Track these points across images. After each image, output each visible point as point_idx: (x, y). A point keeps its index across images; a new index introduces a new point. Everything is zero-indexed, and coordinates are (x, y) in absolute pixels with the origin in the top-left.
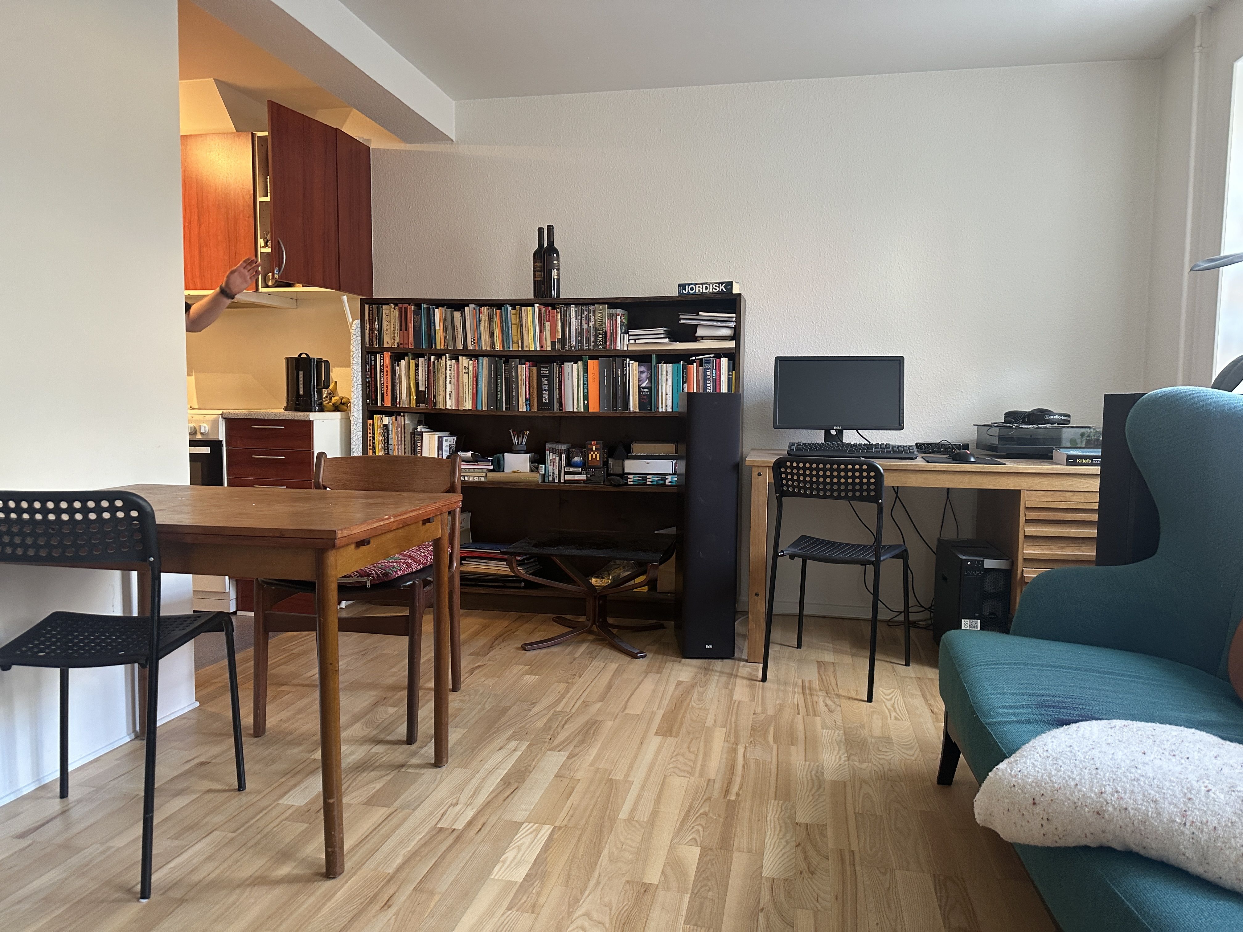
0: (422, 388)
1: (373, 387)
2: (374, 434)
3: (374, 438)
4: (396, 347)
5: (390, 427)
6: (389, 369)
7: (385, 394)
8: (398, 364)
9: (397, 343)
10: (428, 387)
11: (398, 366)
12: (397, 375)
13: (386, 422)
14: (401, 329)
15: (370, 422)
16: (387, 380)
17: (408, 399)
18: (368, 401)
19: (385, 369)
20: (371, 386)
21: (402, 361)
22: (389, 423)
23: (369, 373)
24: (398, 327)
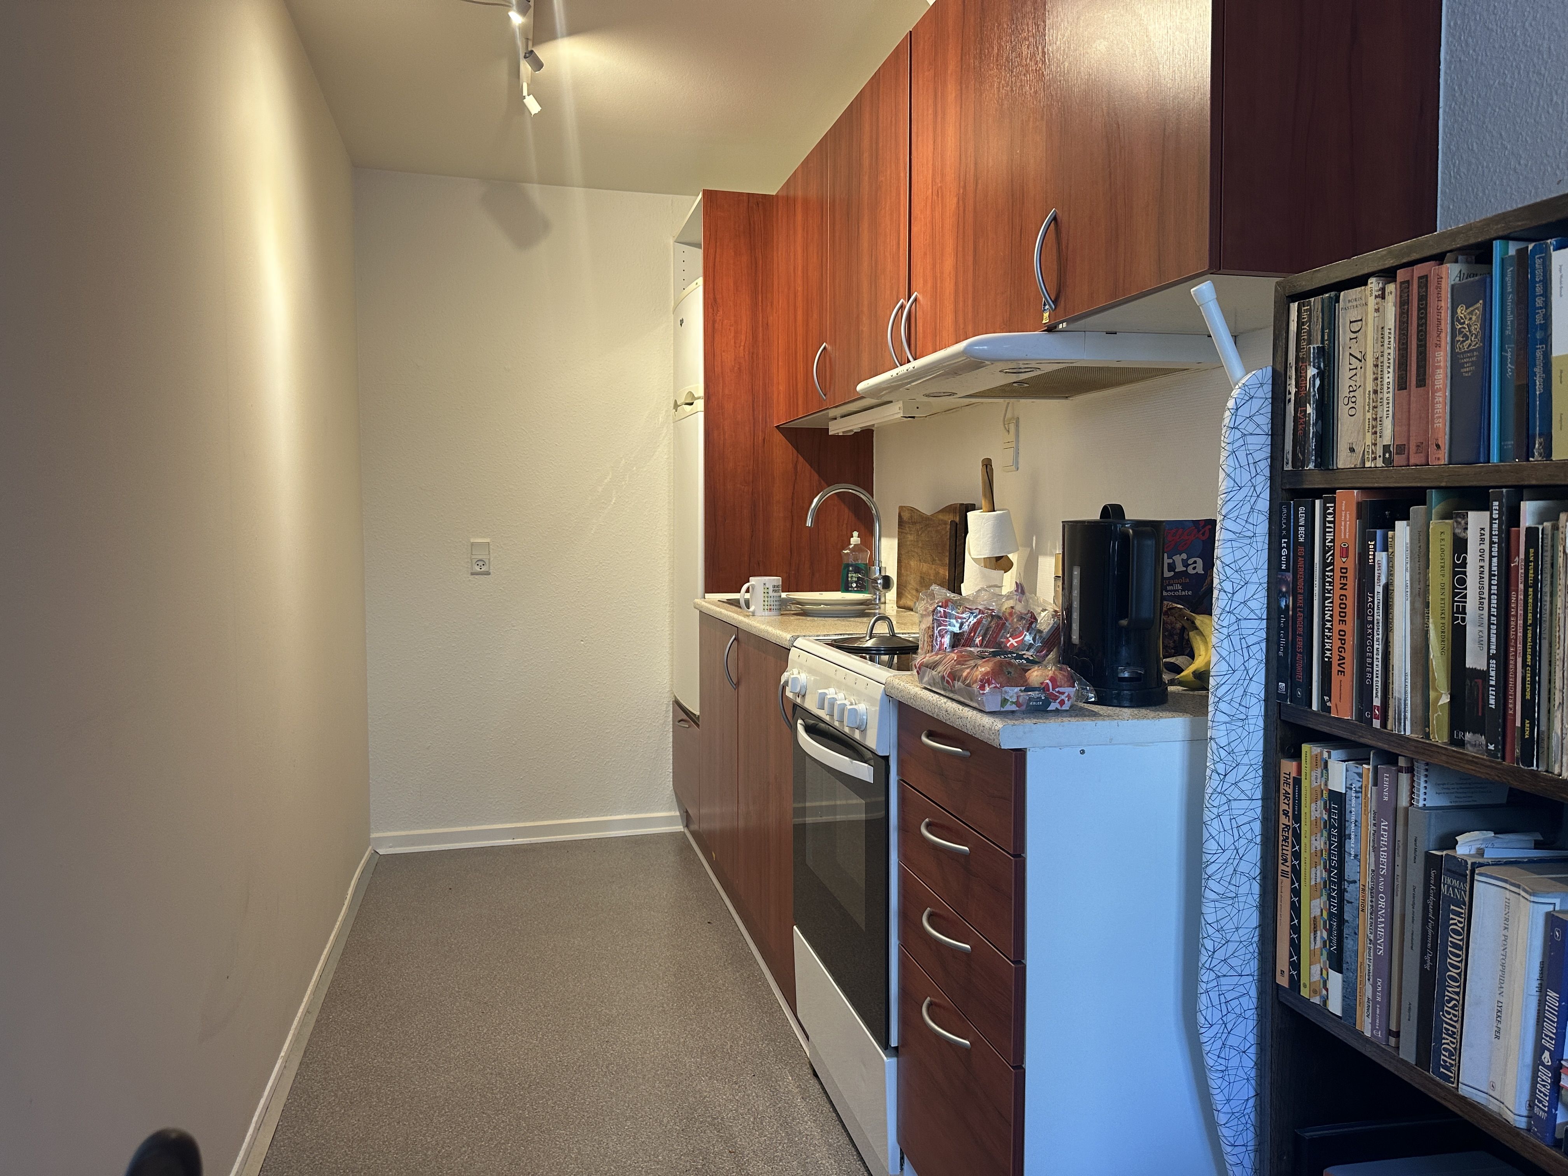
0: (1475, 659)
1: (1300, 631)
2: (1297, 818)
3: (1297, 836)
4: (1380, 463)
5: (1353, 804)
6: (1351, 563)
7: (1335, 668)
8: (1385, 538)
9: (1386, 448)
10: (1502, 657)
11: (1385, 549)
12: (1379, 589)
13: (1338, 784)
14: (1402, 384)
15: (1288, 767)
16: (1343, 606)
17: (1419, 700)
18: (1282, 685)
19: (1338, 563)
20: (1294, 630)
21: (1400, 525)
22: (1349, 788)
23: (1289, 577)
24: (1389, 377)
